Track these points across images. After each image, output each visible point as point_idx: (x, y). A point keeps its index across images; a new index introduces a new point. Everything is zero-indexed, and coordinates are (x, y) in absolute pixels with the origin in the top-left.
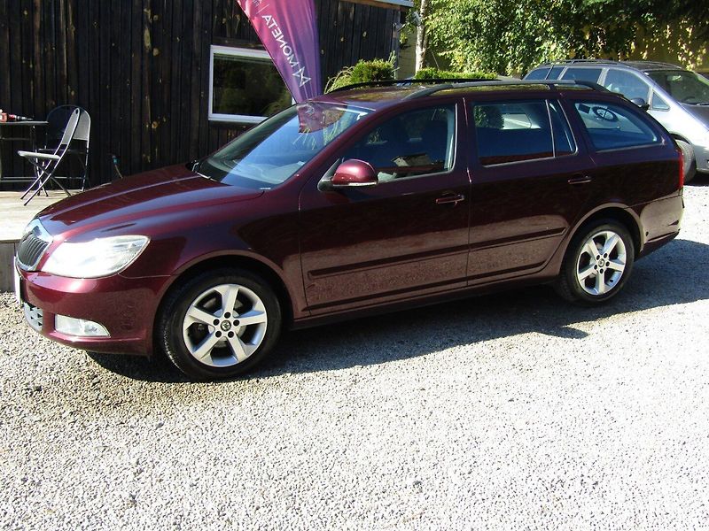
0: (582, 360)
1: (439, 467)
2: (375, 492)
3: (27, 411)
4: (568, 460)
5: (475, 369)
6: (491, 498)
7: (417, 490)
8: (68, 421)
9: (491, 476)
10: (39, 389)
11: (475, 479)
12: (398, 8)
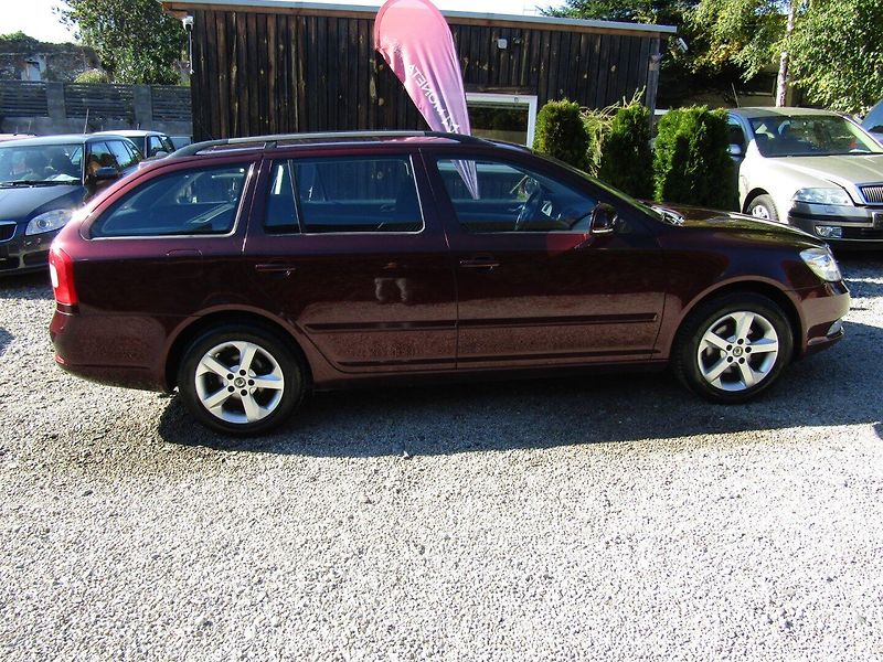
12: (658, 36)
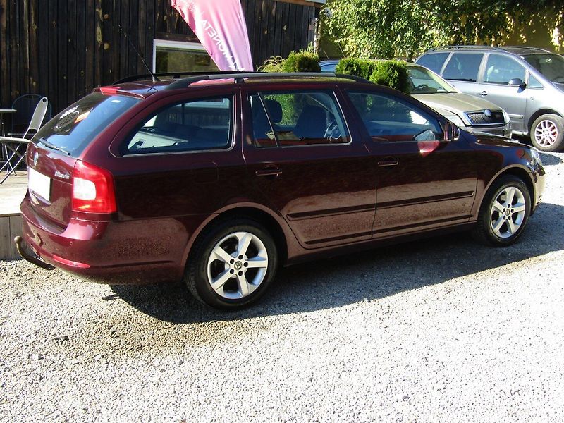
0: (511, 299)
1: (419, 386)
2: (374, 405)
3: (64, 356)
4: (519, 375)
5: (426, 310)
6: (466, 406)
7: (407, 403)
8: (102, 363)
9: (462, 390)
10: (66, 338)
11: (450, 392)
12: (313, 5)
